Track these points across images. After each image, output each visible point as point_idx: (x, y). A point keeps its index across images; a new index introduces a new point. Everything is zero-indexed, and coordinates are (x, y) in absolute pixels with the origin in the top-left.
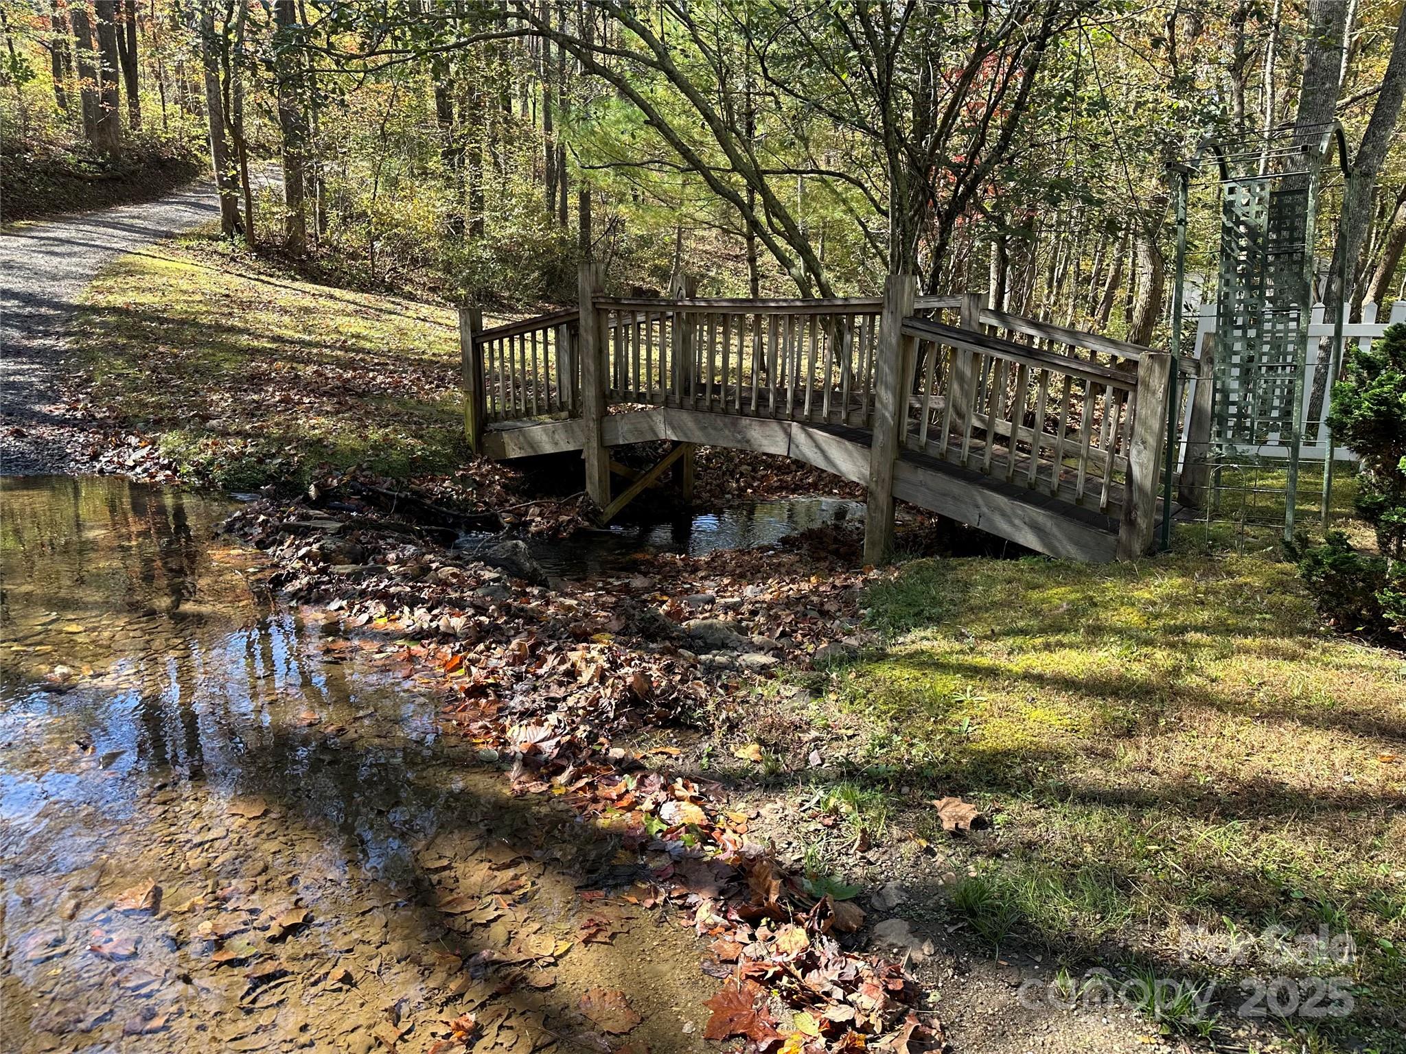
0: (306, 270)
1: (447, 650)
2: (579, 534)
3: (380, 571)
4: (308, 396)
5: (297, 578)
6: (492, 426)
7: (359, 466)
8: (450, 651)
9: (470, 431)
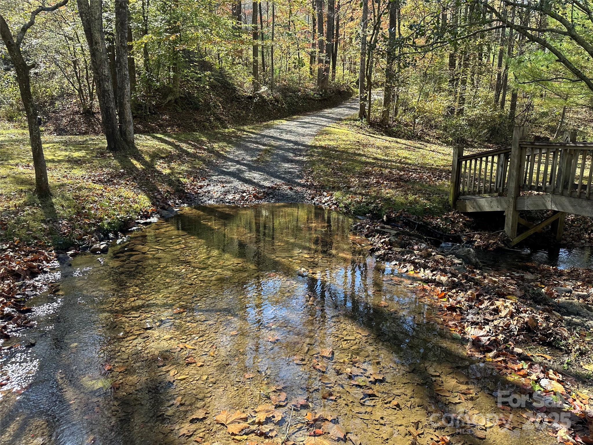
0: (387, 131)
1: (439, 289)
2: (498, 250)
3: (411, 252)
4: (386, 181)
5: (380, 250)
6: (462, 197)
7: (404, 210)
8: (440, 290)
9: (451, 199)
